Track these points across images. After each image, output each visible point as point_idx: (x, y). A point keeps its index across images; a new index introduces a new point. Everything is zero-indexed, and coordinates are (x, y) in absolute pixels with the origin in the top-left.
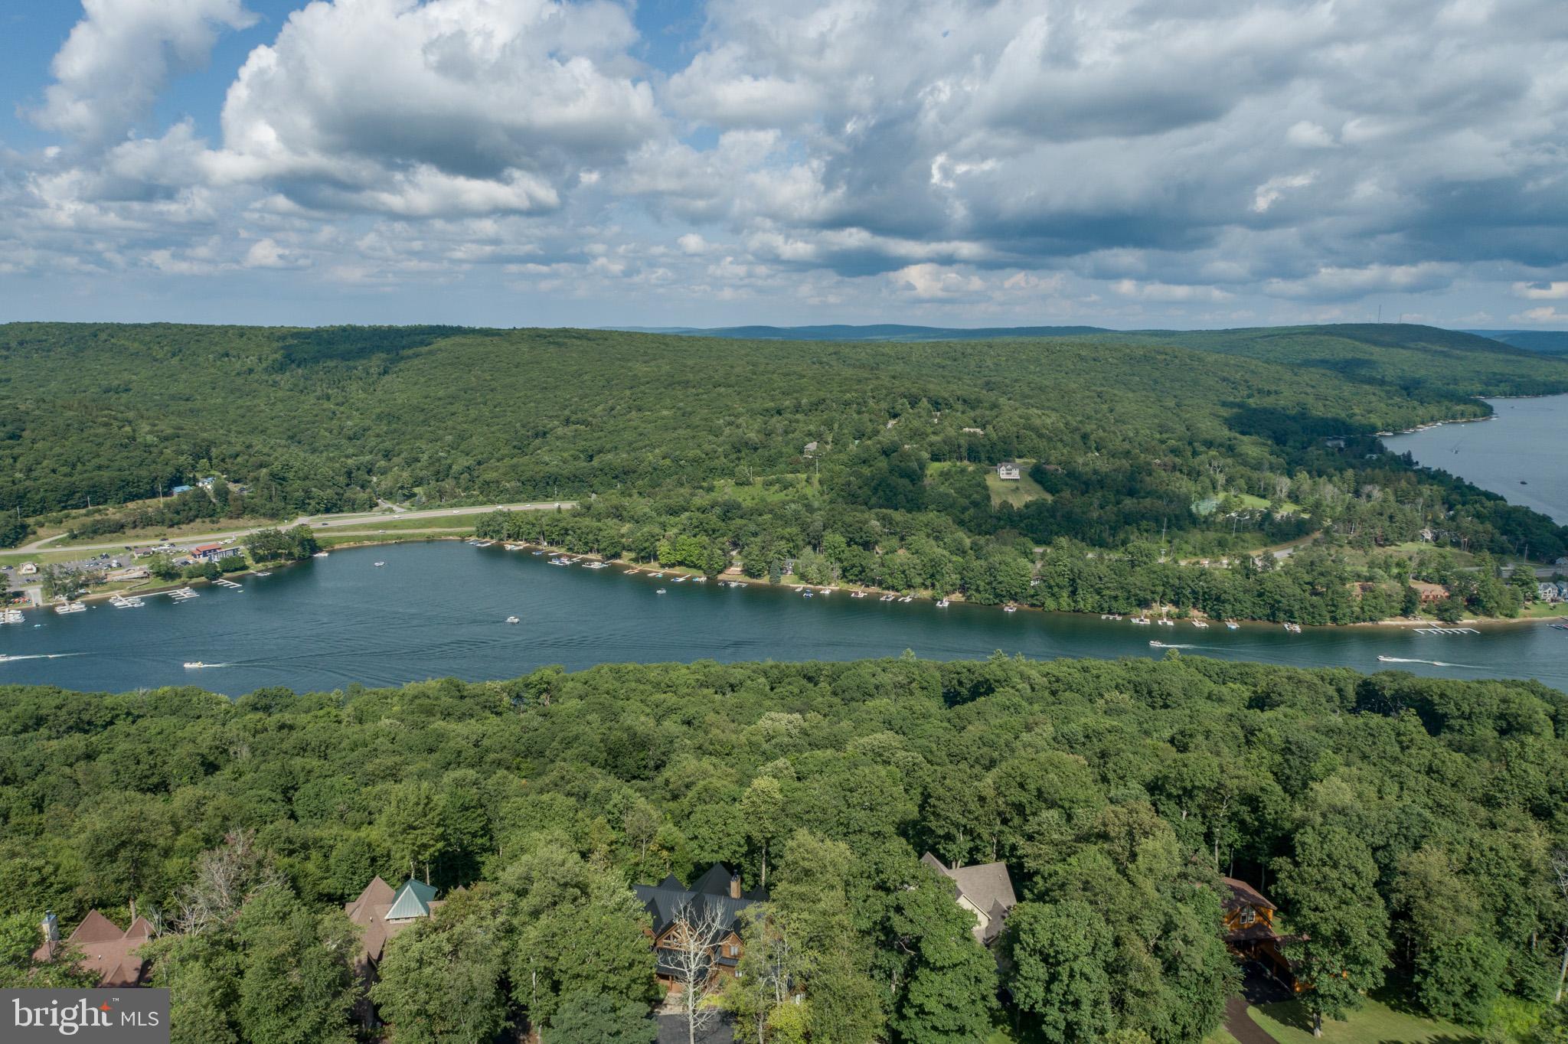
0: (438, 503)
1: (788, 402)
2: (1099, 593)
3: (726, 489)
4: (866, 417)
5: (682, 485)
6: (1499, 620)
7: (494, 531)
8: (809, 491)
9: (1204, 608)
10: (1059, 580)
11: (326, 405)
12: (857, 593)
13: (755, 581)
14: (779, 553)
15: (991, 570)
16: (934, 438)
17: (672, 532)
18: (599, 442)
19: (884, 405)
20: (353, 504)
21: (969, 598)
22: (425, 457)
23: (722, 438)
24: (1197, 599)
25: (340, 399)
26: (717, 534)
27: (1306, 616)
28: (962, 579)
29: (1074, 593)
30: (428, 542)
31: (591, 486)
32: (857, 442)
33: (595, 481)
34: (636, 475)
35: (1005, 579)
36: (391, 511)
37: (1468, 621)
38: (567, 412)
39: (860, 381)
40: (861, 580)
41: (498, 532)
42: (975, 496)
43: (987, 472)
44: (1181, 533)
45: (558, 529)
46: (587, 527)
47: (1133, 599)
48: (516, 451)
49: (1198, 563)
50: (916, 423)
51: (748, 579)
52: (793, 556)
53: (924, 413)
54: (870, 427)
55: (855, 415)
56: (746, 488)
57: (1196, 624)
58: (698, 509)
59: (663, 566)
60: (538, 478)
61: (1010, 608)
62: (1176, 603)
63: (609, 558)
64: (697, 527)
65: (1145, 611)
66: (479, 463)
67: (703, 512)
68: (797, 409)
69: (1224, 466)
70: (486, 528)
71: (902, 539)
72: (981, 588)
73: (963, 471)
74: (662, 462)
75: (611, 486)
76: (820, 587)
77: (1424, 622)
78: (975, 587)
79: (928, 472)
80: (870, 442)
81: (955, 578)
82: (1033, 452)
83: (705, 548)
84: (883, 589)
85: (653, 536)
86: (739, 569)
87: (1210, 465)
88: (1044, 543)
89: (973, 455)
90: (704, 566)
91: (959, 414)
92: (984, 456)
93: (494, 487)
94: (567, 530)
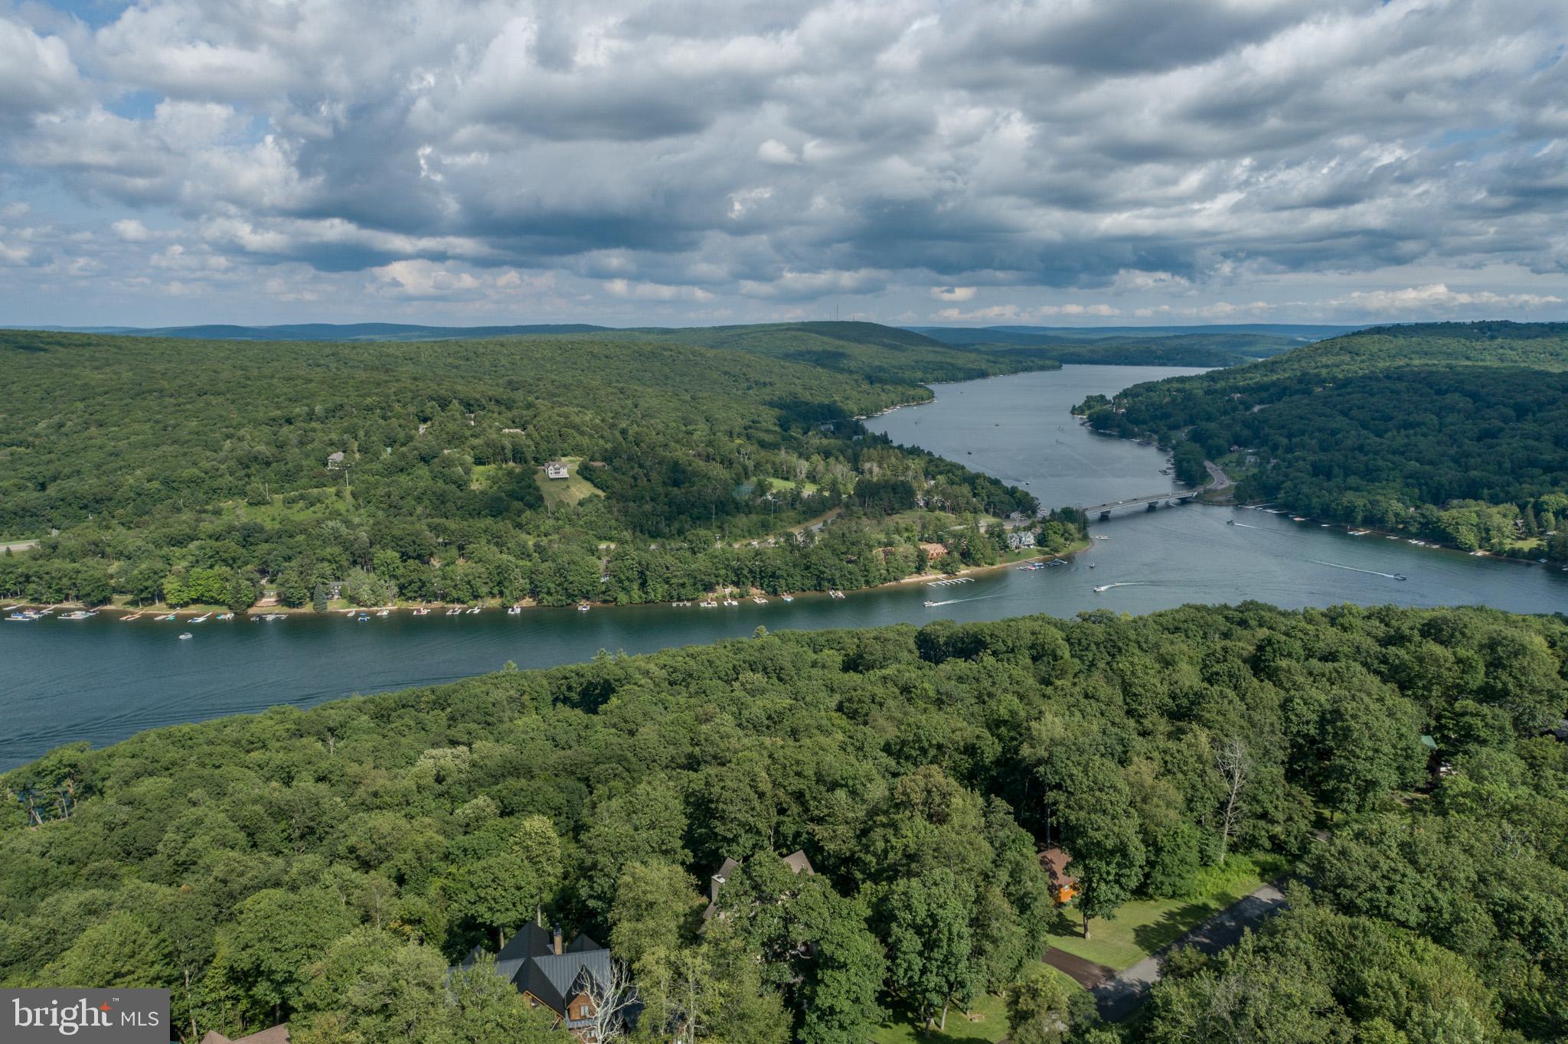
1: (297, 410)
2: (667, 583)
3: (238, 512)
4: (394, 422)
5: (179, 510)
6: (985, 569)
8: (341, 506)
9: (761, 585)
10: (629, 574)
12: (419, 611)
13: (296, 611)
14: (322, 576)
15: (560, 571)
16: (476, 442)
17: (180, 566)
18: (51, 467)
19: (412, 409)
21: (540, 601)
23: (222, 454)
24: (754, 577)
26: (239, 563)
27: (845, 583)
28: (531, 583)
29: (643, 585)
31: (49, 521)
32: (389, 450)
33: (55, 515)
34: (113, 503)
35: (576, 579)
37: (964, 572)
39: (379, 384)
40: (420, 596)
42: (528, 497)
43: (535, 473)
44: (729, 518)
45: (12, 575)
46: (57, 570)
47: (699, 584)
49: (750, 544)
50: (451, 427)
51: (286, 610)
52: (338, 579)
53: (458, 415)
54: (402, 435)
55: (381, 421)
56: (263, 508)
57: (757, 601)
58: (210, 537)
59: (172, 607)
61: (584, 607)
62: (736, 584)
63: (94, 605)
64: (213, 557)
65: (711, 595)
67: (217, 540)
68: (311, 416)
69: (750, 453)
71: (461, 548)
72: (553, 590)
73: (510, 473)
74: (147, 485)
75: (80, 519)
76: (375, 608)
77: (933, 577)
78: (545, 590)
79: (475, 477)
80: (404, 449)
81: (523, 583)
82: (578, 450)
83: (227, 580)
84: (448, 602)
85: (155, 573)
86: (273, 600)
87: (739, 453)
88: (605, 538)
89: (518, 457)
90: (229, 600)
91: (495, 415)
92: (529, 456)
94: (27, 576)
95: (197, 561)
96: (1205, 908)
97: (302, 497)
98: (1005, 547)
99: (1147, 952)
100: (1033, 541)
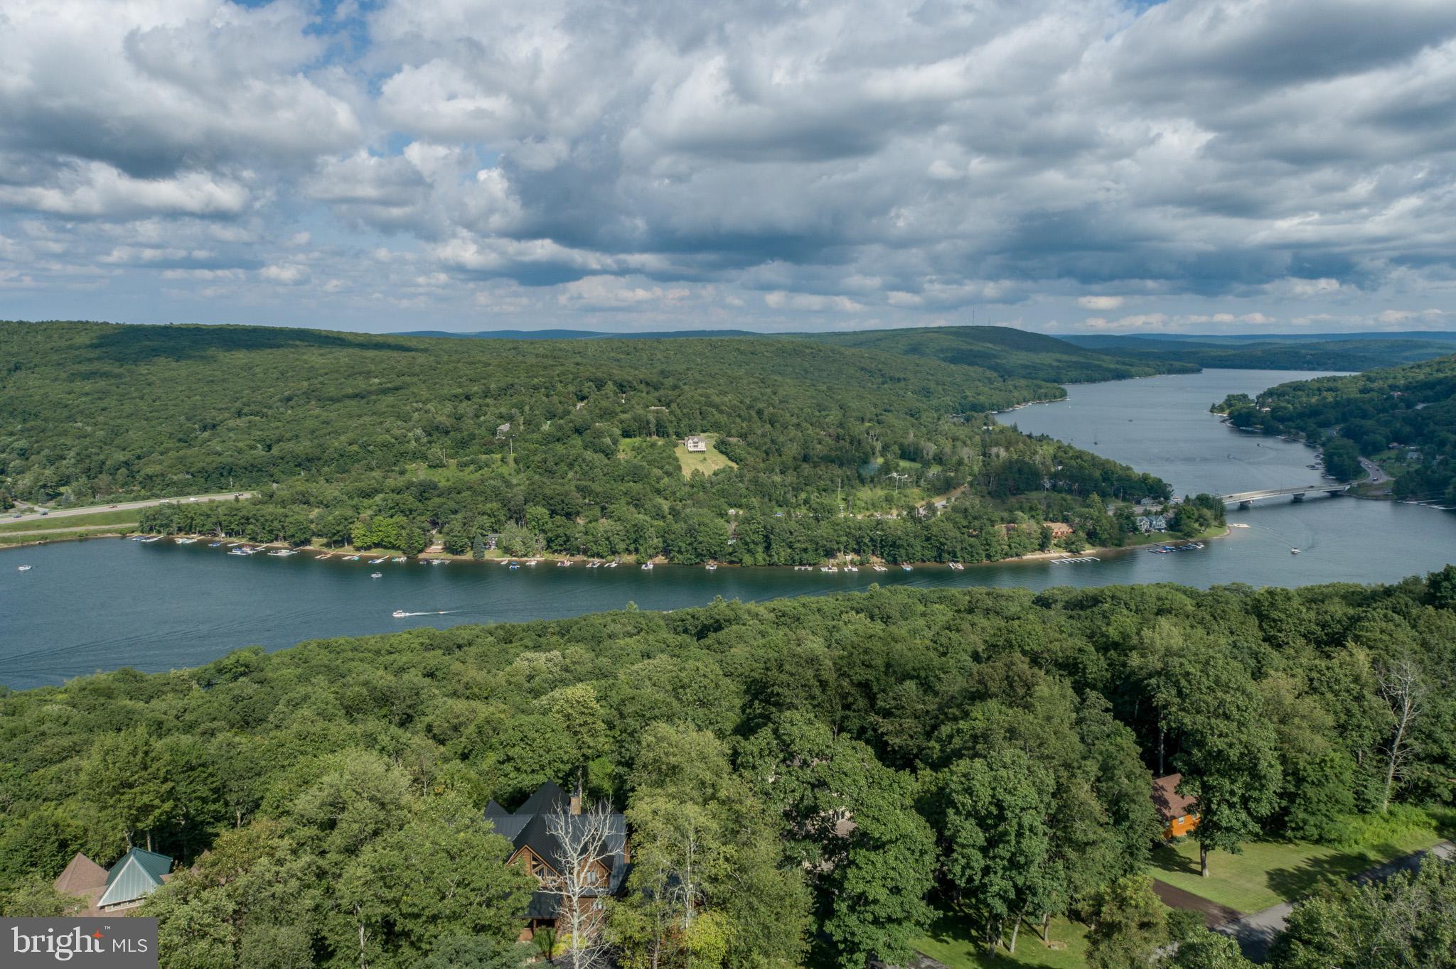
0: (92, 500)
1: (476, 388)
2: (790, 547)
3: (419, 472)
4: (555, 399)
5: (372, 469)
6: (1112, 549)
7: (161, 526)
8: (505, 470)
9: (882, 554)
10: (754, 537)
12: (563, 562)
13: (458, 557)
14: (482, 528)
15: (691, 532)
16: (623, 416)
17: (366, 514)
18: (277, 432)
19: (571, 388)
21: (672, 559)
22: (72, 454)
23: (411, 424)
24: (875, 546)
26: (415, 514)
27: (966, 555)
28: (664, 541)
29: (768, 548)
30: (81, 541)
31: (272, 476)
32: (549, 422)
33: (276, 471)
34: (321, 462)
35: (705, 539)
36: (32, 511)
37: (1090, 551)
38: (238, 404)
39: (545, 367)
40: (565, 550)
41: (167, 526)
42: (667, 467)
43: (676, 445)
44: (854, 491)
45: (237, 518)
46: (271, 514)
48: (183, 444)
49: (872, 515)
50: (604, 403)
51: (450, 556)
52: (495, 531)
53: (611, 394)
54: (560, 408)
55: (544, 398)
56: (440, 470)
57: (877, 568)
58: (393, 491)
59: (358, 549)
60: (210, 469)
61: (711, 566)
62: (857, 552)
63: (297, 545)
64: (393, 508)
65: (832, 561)
66: (139, 458)
67: (398, 493)
68: (486, 394)
69: (879, 435)
70: (151, 522)
71: (603, 508)
72: (683, 550)
73: (653, 445)
74: (349, 448)
75: (294, 474)
76: (525, 559)
77: (1057, 555)
78: (676, 549)
79: (621, 448)
80: (562, 421)
81: (656, 541)
82: (716, 427)
83: (403, 528)
84: (589, 556)
85: (346, 519)
86: (440, 547)
87: (868, 434)
88: (735, 506)
89: (661, 431)
90: (403, 546)
91: (644, 394)
92: (671, 431)
93: (158, 480)
94: (248, 519)
95: (380, 511)
96: (1362, 858)
97: (473, 462)
98: (1135, 529)
99: (1283, 898)
100: (1164, 526)
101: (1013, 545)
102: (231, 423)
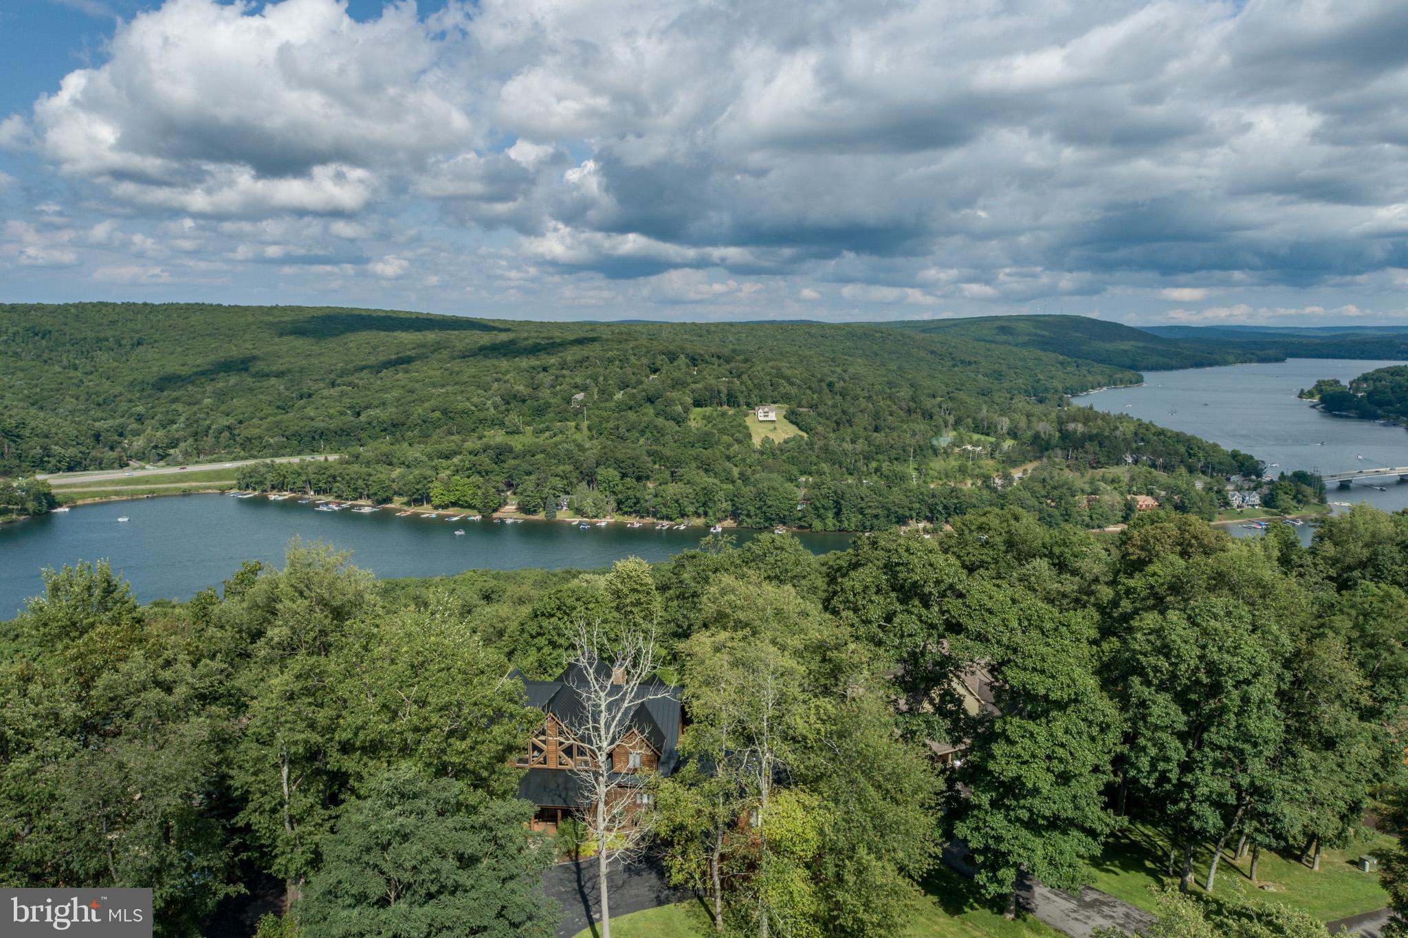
0: (196, 459)
1: (553, 361)
2: (861, 513)
3: (497, 437)
4: (629, 370)
5: (453, 434)
7: (256, 483)
8: (578, 437)
10: (824, 502)
11: (72, 373)
12: (633, 524)
13: (531, 517)
14: (554, 489)
15: (760, 496)
16: (694, 386)
17: (444, 475)
18: (366, 399)
19: (645, 361)
20: (100, 463)
21: (740, 523)
22: (182, 419)
23: (490, 392)
24: (948, 513)
25: (89, 368)
26: (491, 475)
28: (733, 505)
29: (838, 514)
30: (184, 496)
31: (360, 440)
32: (622, 392)
33: (363, 435)
34: (405, 427)
35: (774, 503)
36: (143, 468)
38: (332, 376)
39: (620, 342)
40: (635, 512)
41: (261, 483)
42: (737, 434)
43: (746, 415)
44: (927, 461)
45: (325, 476)
46: (356, 473)
47: (893, 516)
48: (281, 411)
49: (945, 484)
50: (676, 374)
51: (524, 516)
52: (567, 493)
53: (683, 367)
54: (634, 379)
55: (618, 370)
56: (517, 436)
58: (470, 453)
59: (436, 508)
60: (303, 432)
61: (780, 531)
62: (930, 520)
63: (379, 502)
64: (470, 468)
65: (904, 528)
66: (241, 422)
67: (476, 455)
68: (563, 366)
69: (952, 409)
70: (247, 480)
71: (673, 473)
72: (752, 514)
73: (723, 414)
74: (431, 415)
75: (380, 438)
76: (596, 520)
78: (745, 512)
79: (692, 416)
80: (634, 391)
81: (726, 505)
82: (786, 398)
83: (479, 488)
84: (658, 519)
85: (425, 478)
86: (514, 507)
87: (940, 407)
88: (805, 473)
89: (732, 400)
90: (479, 505)
91: (715, 366)
92: (742, 400)
93: (256, 442)
94: (334, 477)
95: (457, 471)
97: (548, 429)
98: (1227, 504)
100: (1258, 502)
101: (1094, 516)
102: (326, 392)
